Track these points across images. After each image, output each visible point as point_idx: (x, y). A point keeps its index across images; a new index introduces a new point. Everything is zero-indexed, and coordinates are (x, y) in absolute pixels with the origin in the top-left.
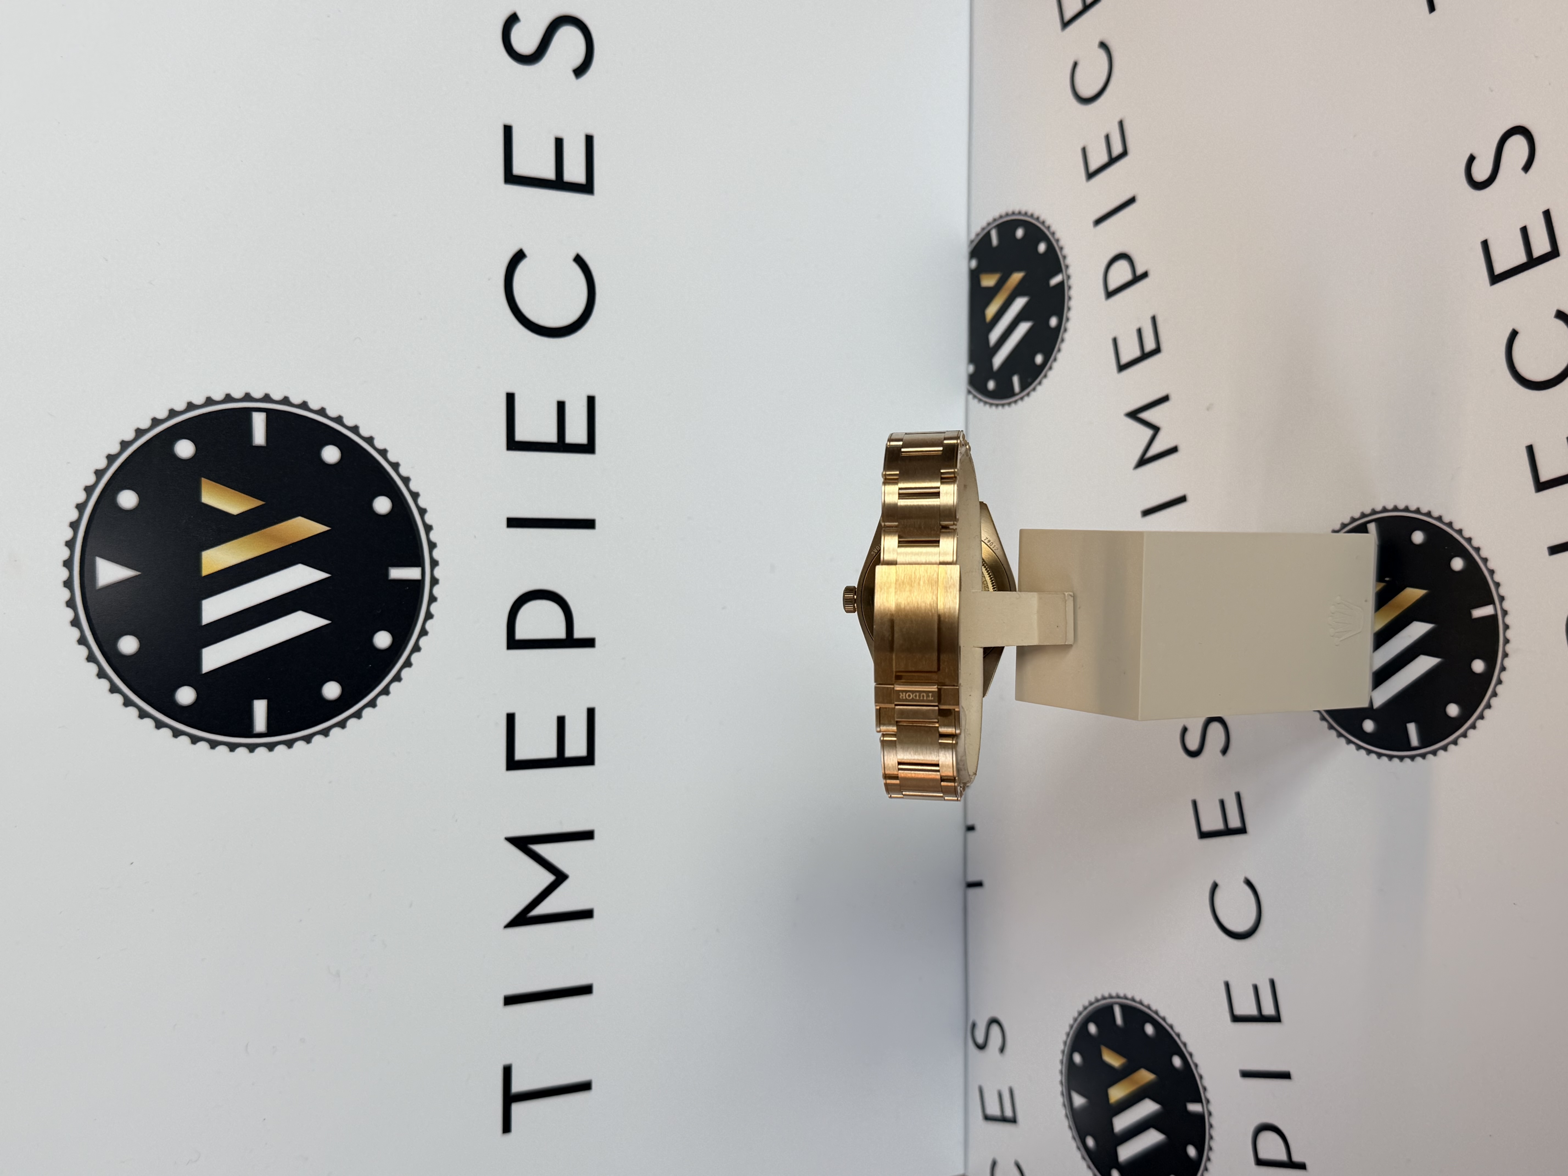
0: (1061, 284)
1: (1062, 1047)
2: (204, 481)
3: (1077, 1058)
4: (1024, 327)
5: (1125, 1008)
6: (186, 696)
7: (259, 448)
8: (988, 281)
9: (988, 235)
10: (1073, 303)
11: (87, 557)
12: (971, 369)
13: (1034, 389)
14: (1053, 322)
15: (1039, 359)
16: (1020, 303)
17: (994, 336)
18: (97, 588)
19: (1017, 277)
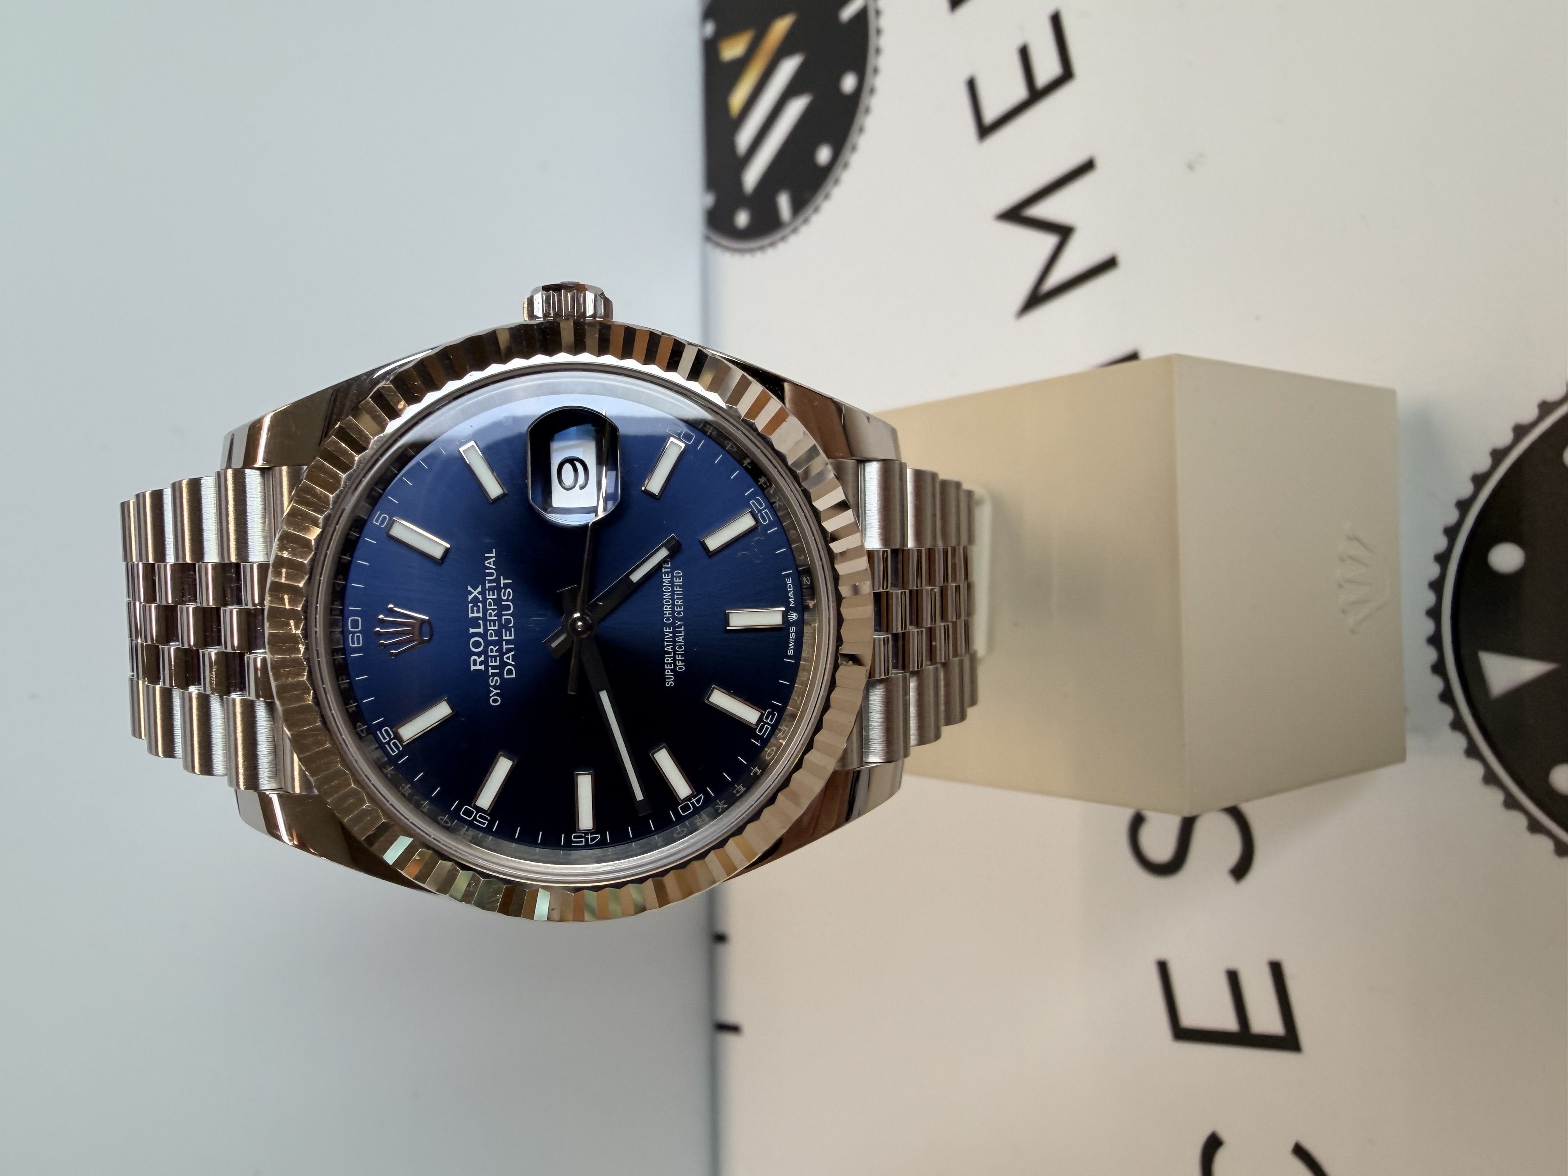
0: (862, 16)
4: (796, 107)
8: (732, 50)
10: (885, 42)
12: (709, 200)
13: (816, 210)
14: (849, 83)
15: (824, 155)
16: (789, 67)
17: (744, 139)
19: (781, 26)
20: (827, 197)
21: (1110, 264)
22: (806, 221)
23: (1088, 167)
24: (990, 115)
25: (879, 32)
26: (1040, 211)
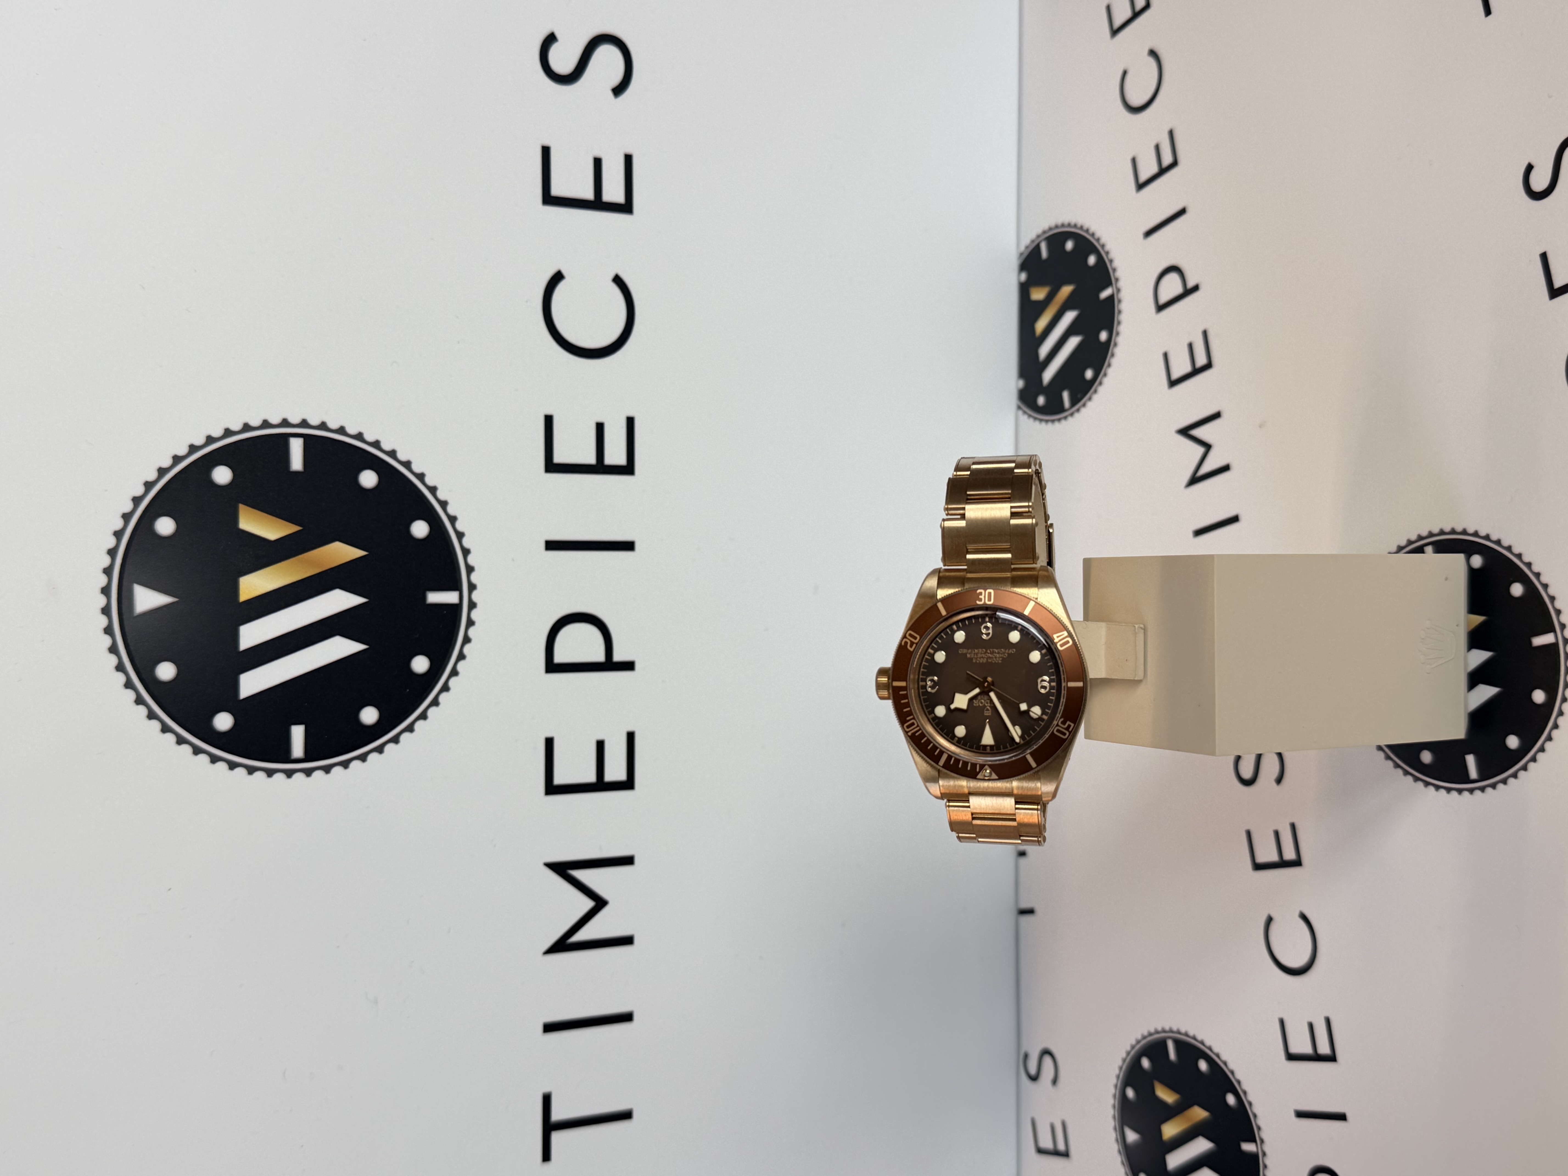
0: (1111, 298)
1: (1114, 1081)
2: (242, 507)
3: (1130, 1093)
4: (1073, 342)
5: (1179, 1044)
6: (223, 722)
7: (297, 473)
8: (1038, 294)
9: (1037, 248)
10: (1122, 317)
11: (125, 583)
12: (1021, 384)
13: (1084, 405)
14: (1103, 336)
15: (1089, 374)
16: (1069, 317)
17: (1044, 351)
18: (135, 615)
19: (1066, 290)
20: (1090, 399)
21: (1226, 468)
22: (1078, 410)
23: (1217, 416)
24: (1175, 375)
25: (1120, 312)
26: (1197, 432)
